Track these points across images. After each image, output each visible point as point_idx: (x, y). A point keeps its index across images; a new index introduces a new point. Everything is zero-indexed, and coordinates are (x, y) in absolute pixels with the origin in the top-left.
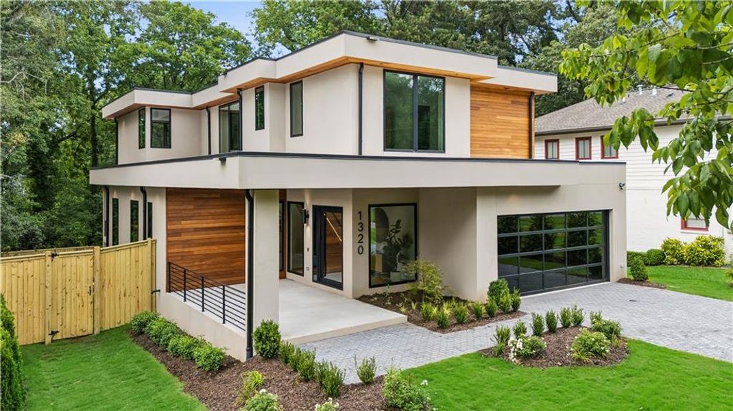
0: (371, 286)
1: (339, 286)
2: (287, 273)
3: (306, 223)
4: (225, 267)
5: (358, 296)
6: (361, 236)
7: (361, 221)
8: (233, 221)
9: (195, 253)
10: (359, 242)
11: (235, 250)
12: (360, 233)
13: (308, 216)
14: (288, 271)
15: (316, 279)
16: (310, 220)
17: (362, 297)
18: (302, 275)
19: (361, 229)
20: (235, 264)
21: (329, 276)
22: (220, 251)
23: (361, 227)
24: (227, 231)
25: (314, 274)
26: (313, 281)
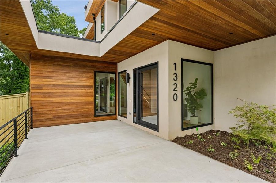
0: (183, 129)
1: (155, 128)
2: (118, 116)
3: (128, 82)
4: (77, 112)
5: (173, 138)
6: (175, 85)
7: (175, 72)
8: (82, 82)
9: (53, 102)
10: (174, 90)
11: (83, 101)
12: (175, 82)
13: (130, 78)
14: (118, 115)
15: (135, 121)
16: (132, 80)
17: (176, 138)
18: (126, 118)
19: (175, 78)
20: (84, 110)
21: (145, 119)
22: (73, 101)
23: (176, 77)
24: (78, 88)
25: (134, 117)
26: (134, 122)
